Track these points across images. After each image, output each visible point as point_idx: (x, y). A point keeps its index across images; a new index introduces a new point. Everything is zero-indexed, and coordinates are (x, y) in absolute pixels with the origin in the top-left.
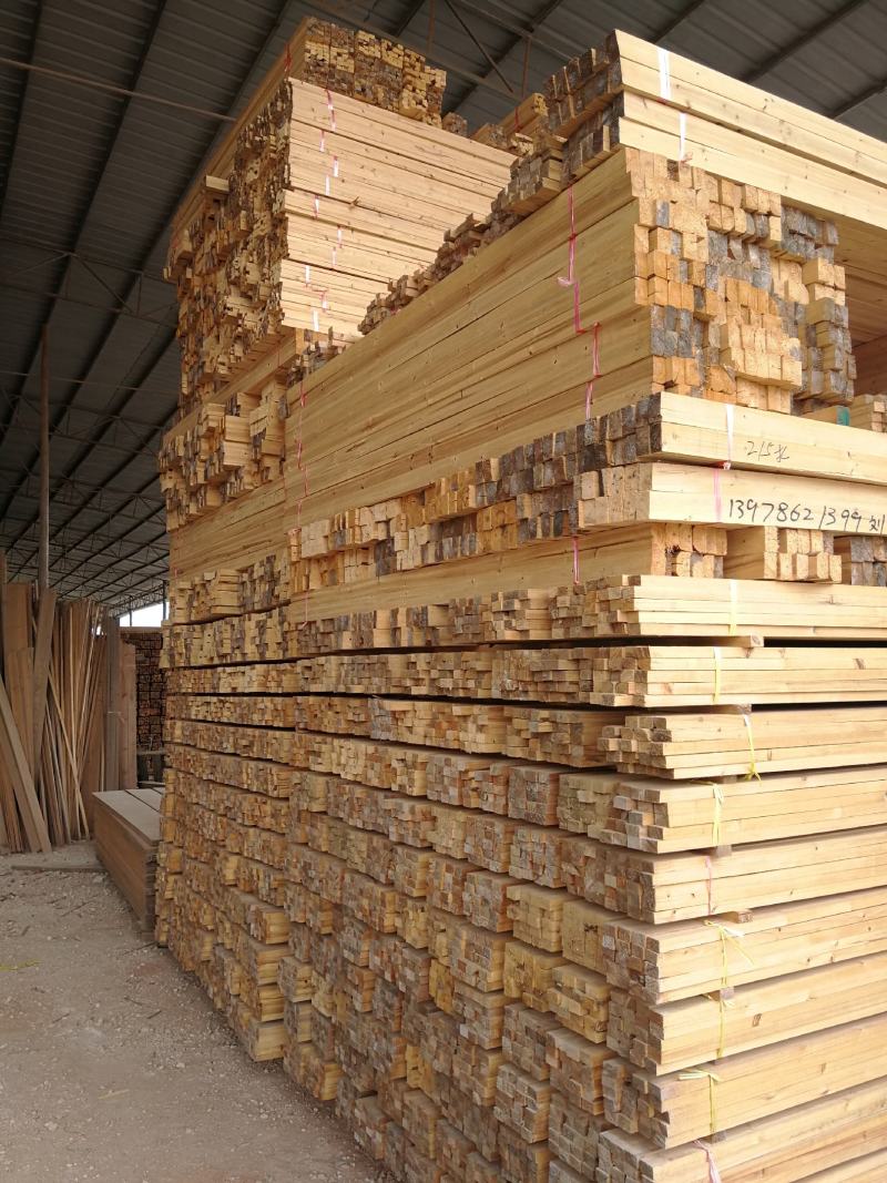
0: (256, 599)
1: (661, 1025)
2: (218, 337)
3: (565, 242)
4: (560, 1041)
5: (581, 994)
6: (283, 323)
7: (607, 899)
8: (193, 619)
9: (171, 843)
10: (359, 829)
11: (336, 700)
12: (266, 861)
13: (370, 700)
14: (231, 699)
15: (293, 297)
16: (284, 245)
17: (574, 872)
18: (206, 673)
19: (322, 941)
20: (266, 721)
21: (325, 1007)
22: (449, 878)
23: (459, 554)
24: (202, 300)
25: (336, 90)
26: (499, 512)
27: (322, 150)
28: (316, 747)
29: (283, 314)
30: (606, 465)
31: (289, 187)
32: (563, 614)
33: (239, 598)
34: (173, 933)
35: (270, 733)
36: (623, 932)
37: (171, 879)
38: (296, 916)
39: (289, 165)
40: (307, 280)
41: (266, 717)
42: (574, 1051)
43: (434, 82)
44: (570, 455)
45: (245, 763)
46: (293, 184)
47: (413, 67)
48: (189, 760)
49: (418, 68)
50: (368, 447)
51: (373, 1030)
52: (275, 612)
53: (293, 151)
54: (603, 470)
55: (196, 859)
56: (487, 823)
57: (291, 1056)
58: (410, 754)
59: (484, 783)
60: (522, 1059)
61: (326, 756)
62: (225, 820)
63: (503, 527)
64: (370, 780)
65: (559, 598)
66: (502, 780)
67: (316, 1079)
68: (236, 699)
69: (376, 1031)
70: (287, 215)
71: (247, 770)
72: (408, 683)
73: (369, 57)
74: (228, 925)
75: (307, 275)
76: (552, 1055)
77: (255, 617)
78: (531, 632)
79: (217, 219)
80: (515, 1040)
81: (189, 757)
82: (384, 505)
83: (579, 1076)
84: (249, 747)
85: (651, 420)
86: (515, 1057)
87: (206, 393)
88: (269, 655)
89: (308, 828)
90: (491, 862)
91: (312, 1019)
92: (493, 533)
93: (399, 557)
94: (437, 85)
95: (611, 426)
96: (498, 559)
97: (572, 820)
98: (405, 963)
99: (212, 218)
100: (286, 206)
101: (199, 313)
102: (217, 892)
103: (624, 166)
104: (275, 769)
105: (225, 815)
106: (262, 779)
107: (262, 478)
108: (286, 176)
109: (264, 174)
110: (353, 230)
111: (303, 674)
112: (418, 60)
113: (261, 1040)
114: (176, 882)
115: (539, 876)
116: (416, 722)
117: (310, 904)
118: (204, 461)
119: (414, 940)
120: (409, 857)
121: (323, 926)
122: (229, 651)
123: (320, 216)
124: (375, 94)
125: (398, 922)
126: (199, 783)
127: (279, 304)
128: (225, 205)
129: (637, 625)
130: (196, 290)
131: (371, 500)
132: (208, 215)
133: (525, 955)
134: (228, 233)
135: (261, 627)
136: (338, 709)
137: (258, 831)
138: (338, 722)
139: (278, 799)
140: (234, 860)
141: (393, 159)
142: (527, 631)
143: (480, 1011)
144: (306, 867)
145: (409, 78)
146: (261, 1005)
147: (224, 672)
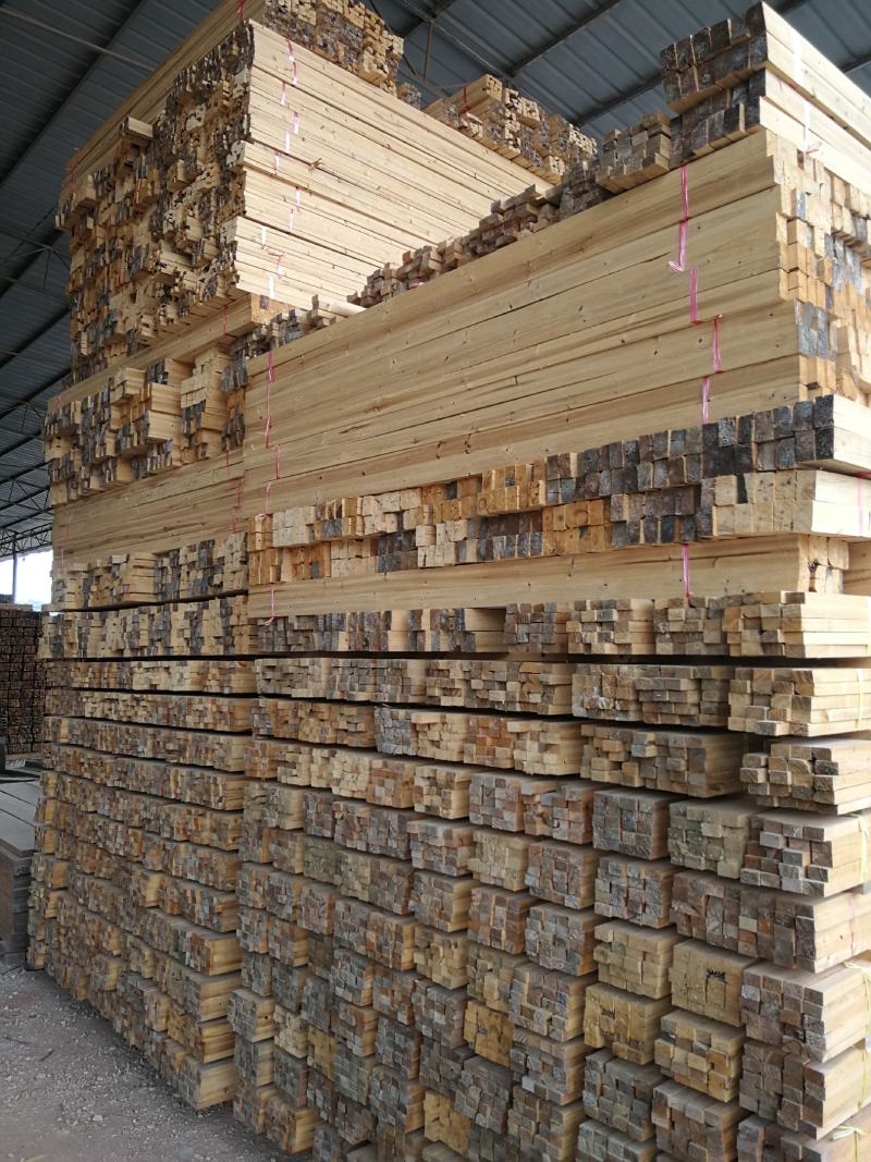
0: (183, 586)
1: (822, 1084)
2: (133, 297)
3: (674, 224)
4: (674, 1099)
5: (704, 1047)
6: (238, 286)
7: (740, 944)
8: (90, 605)
9: (53, 854)
10: (361, 852)
11: (323, 707)
12: (203, 881)
13: (377, 710)
14: (150, 697)
15: (248, 259)
16: (239, 200)
17: (691, 912)
18: (110, 666)
19: (291, 973)
20: (206, 724)
21: (296, 1047)
22: (501, 911)
23: (516, 554)
24: (107, 254)
25: (297, 41)
26: (580, 511)
27: (283, 103)
28: (289, 757)
29: (238, 277)
30: (750, 469)
31: (248, 138)
32: (675, 628)
33: (156, 584)
34: (55, 955)
35: (211, 737)
36: (771, 981)
37: (54, 896)
38: (255, 946)
39: (248, 115)
40: (263, 242)
41: (206, 720)
42: (697, 1111)
43: (391, 48)
44: (693, 457)
45: (173, 769)
46: (253, 136)
47: (373, 29)
48: (83, 764)
49: (377, 31)
50: (372, 430)
51: (377, 1077)
52: (215, 604)
53: (254, 100)
54: (746, 476)
55: (92, 874)
56: (559, 853)
57: (244, 1102)
58: (442, 772)
59: (555, 809)
60: (614, 1118)
61: (304, 767)
62: (139, 832)
63: (584, 528)
64: (380, 799)
65: (670, 611)
66: (582, 805)
67: (284, 1129)
68: (158, 698)
69: (382, 1078)
70: (245, 169)
71: (176, 777)
72: (437, 692)
73: (331, 10)
74: (147, 952)
75: (264, 237)
76: (662, 1114)
77: (183, 608)
78: (633, 646)
79: (136, 166)
80: (602, 1094)
81: (82, 760)
82: (397, 494)
83: (703, 1139)
84: (181, 751)
85: (819, 424)
86: (602, 1114)
87: (114, 357)
88: (205, 650)
89: (273, 847)
90: (567, 897)
91: (273, 1059)
92: (567, 534)
93: (421, 552)
94: (394, 52)
95: (757, 428)
96: (570, 562)
97: (691, 855)
98: (431, 1004)
99: (129, 165)
100: (245, 159)
101: (102, 268)
102: (128, 913)
103: (764, 148)
104: (220, 778)
105: (140, 828)
106: (200, 789)
107: (196, 454)
108: (245, 125)
109: (210, 122)
110: (311, 193)
111: (263, 673)
112: (378, 22)
113: (203, 1083)
114: (60, 899)
115: (636, 914)
116: (445, 736)
117: (277, 933)
118: (116, 432)
119: (444, 979)
120: (440, 886)
121: (296, 957)
122: (146, 644)
123: (280, 175)
124: (336, 51)
125: (419, 959)
126: (98, 790)
127: (233, 265)
128: (146, 152)
129: (802, 646)
130: (99, 242)
131: (376, 489)
132: (123, 161)
133: (615, 1002)
134: (152, 183)
135: (195, 620)
136: (326, 716)
137: (191, 847)
138: (324, 731)
139: (223, 811)
140: (155, 880)
141: (352, 123)
142: (629, 645)
143: (551, 1062)
144: (273, 892)
145: (370, 39)
146: (203, 1044)
147: (140, 666)
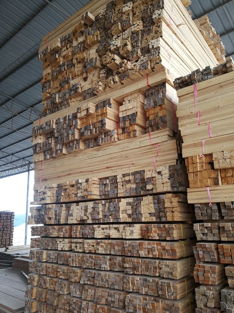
2: (85, 79)
6: (161, 64)
8: (61, 201)
15: (163, 54)
16: (158, 32)
18: (77, 227)
24: (66, 66)
29: (161, 60)
33: (100, 192)
46: (165, 8)
52: (148, 198)
70: (162, 20)
75: (166, 47)
77: (125, 200)
79: (87, 31)
81: (58, 270)
84: (135, 268)
87: (73, 102)
88: (143, 219)
99: (82, 32)
101: (63, 72)
107: (129, 135)
108: (161, 4)
109: (136, 7)
110: (176, 36)
118: (80, 129)
122: (102, 217)
126: (72, 284)
127: (159, 55)
132: (79, 31)
135: (135, 206)
147: (99, 227)
